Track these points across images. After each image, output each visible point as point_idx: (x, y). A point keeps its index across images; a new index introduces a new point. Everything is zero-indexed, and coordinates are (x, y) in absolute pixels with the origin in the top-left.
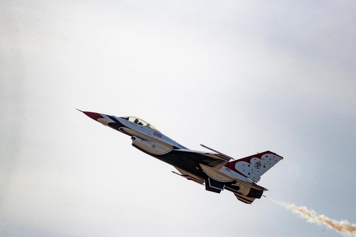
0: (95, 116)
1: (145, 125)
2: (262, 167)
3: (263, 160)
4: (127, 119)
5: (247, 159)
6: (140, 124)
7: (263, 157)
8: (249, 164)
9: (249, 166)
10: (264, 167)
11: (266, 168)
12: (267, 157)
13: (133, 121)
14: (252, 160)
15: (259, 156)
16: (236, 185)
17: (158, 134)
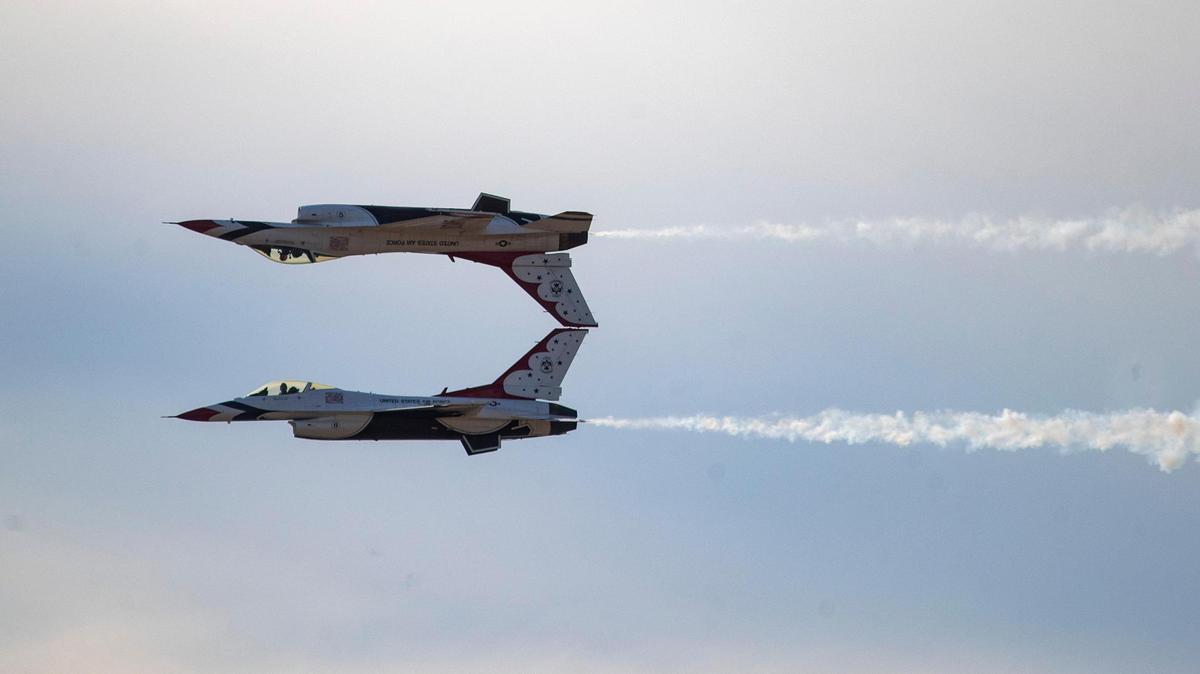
0: (202, 415)
1: (301, 387)
2: (556, 366)
3: (554, 352)
4: (265, 392)
5: (522, 364)
6: (294, 390)
7: (550, 345)
8: (528, 372)
9: (530, 375)
10: (560, 363)
11: (564, 364)
12: (556, 342)
13: (278, 392)
14: (532, 362)
15: (541, 347)
16: (520, 427)
17: (335, 396)
